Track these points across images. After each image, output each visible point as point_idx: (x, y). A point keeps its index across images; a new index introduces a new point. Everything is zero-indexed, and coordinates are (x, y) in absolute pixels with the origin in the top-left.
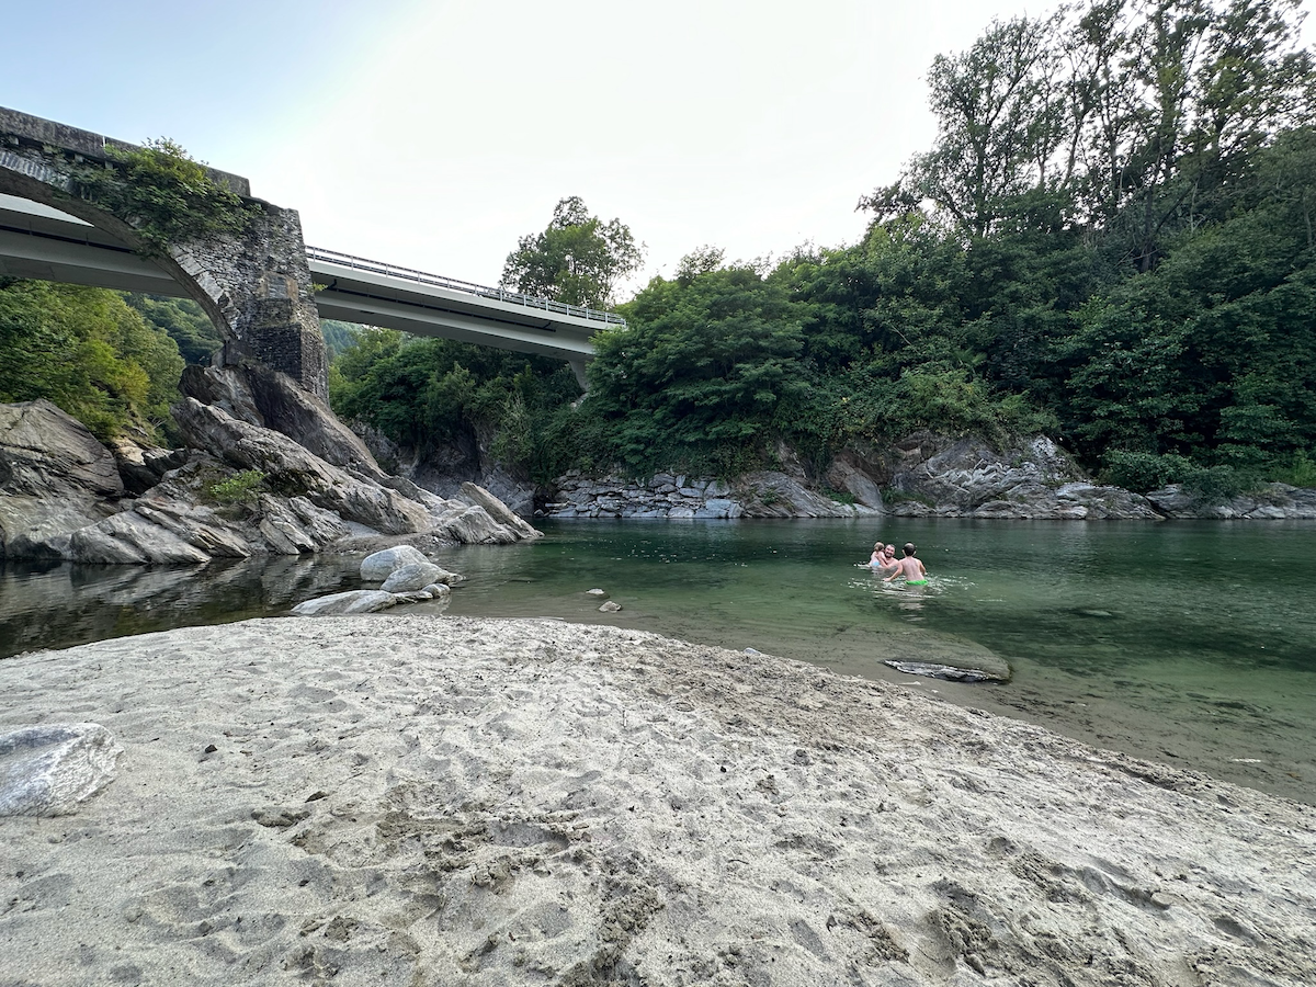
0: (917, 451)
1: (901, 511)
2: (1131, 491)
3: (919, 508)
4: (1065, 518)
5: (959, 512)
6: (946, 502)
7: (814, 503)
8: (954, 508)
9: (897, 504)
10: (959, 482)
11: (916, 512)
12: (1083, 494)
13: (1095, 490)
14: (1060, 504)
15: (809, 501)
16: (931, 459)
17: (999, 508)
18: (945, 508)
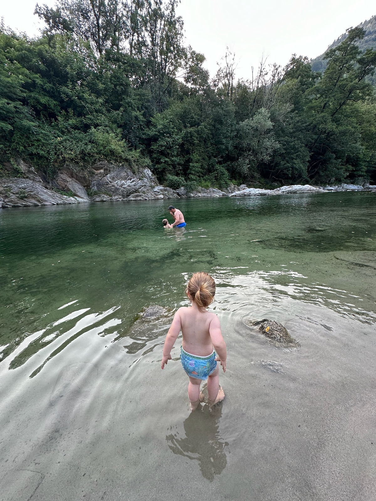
0: (102, 171)
1: (98, 199)
2: (173, 189)
3: (106, 198)
4: (158, 199)
5: (122, 198)
6: (117, 194)
7: (53, 197)
8: (120, 197)
9: (95, 196)
10: (121, 186)
11: (105, 199)
12: (161, 190)
13: (164, 189)
14: (155, 194)
15: (50, 195)
16: (108, 175)
17: (137, 196)
18: (116, 197)
